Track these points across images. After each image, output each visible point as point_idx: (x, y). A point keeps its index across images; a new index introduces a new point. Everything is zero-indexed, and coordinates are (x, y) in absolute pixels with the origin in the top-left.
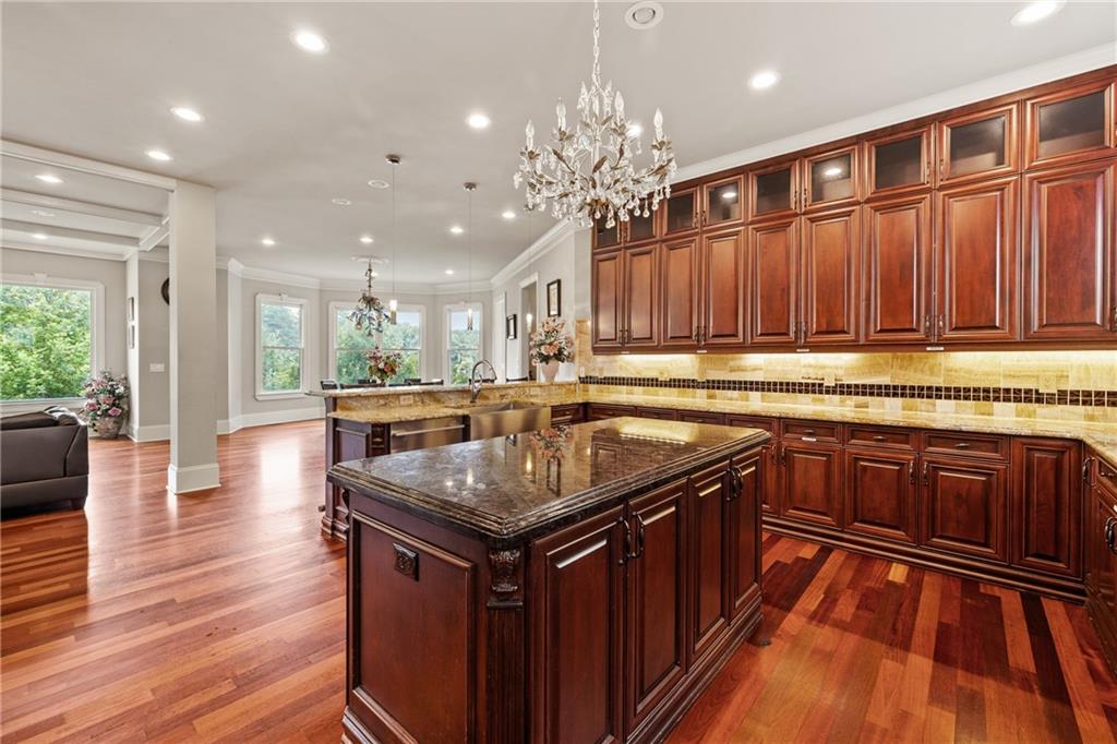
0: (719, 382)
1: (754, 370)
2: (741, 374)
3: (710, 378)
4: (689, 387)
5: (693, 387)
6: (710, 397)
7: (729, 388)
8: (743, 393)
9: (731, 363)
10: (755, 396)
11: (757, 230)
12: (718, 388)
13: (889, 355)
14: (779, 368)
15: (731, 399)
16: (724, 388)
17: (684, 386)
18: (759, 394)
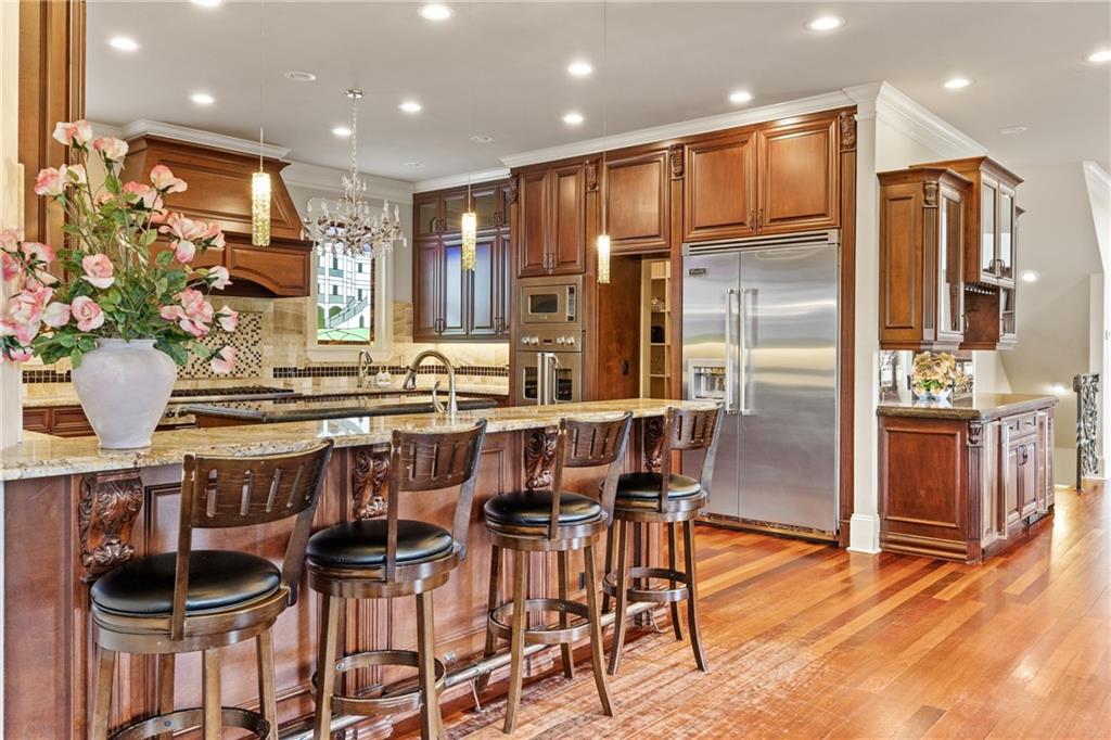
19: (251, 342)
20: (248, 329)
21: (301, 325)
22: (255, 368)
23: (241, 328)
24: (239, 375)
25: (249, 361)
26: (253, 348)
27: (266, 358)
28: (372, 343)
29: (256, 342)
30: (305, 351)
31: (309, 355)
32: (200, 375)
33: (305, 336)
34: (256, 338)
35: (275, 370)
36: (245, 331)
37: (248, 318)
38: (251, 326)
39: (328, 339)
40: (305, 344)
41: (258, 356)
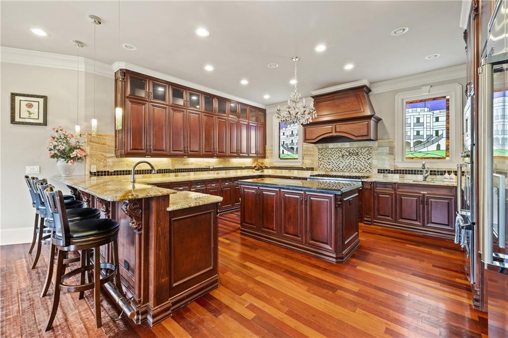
0: (179, 169)
1: (192, 164)
2: (187, 166)
3: (176, 168)
4: (167, 172)
5: (169, 172)
6: (176, 176)
7: (183, 172)
8: (188, 173)
9: (184, 162)
10: (192, 173)
11: (205, 115)
12: (179, 172)
13: (222, 159)
14: (199, 163)
15: (184, 176)
16: (181, 172)
17: (164, 172)
18: (193, 173)
19: (367, 158)
20: (365, 154)
21: (393, 151)
22: (368, 169)
23: (362, 153)
24: (361, 171)
25: (366, 166)
26: (367, 161)
27: (374, 165)
28: (447, 158)
29: (369, 159)
30: (395, 162)
31: (396, 164)
32: (345, 170)
33: (395, 156)
34: (369, 157)
35: (378, 170)
36: (364, 155)
37: (366, 149)
38: (367, 152)
39: (413, 156)
40: (395, 159)
41: (370, 164)
